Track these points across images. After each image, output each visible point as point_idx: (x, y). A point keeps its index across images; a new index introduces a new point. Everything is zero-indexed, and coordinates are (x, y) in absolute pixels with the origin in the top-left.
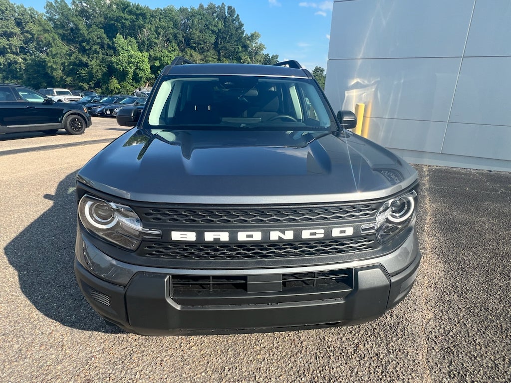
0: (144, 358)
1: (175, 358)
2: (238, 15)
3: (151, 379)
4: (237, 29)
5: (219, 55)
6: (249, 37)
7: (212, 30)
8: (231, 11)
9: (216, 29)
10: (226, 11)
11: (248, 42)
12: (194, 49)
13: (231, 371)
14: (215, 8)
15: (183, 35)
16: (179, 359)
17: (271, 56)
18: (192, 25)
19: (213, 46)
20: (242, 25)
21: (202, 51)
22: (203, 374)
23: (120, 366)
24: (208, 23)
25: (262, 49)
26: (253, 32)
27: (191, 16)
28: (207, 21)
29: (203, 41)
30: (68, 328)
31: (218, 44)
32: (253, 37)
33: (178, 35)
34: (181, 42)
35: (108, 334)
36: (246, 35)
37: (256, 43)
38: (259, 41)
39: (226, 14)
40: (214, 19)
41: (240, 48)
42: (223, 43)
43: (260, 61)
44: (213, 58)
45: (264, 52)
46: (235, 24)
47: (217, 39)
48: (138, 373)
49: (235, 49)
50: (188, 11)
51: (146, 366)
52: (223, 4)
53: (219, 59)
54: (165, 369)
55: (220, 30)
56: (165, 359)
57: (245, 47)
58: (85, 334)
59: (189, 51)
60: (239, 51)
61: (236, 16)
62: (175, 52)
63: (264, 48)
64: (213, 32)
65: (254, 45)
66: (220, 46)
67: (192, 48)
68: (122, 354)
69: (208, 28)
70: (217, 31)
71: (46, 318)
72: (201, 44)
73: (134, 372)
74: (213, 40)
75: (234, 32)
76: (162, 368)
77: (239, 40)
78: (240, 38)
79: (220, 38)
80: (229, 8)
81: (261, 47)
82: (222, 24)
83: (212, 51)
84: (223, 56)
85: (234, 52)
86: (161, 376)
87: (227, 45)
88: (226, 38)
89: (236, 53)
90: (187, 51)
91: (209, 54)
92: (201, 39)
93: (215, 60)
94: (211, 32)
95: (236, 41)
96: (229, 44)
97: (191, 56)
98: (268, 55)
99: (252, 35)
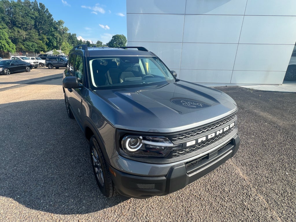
0: (143, 209)
1: (156, 202)
2: (47, 9)
3: (155, 216)
4: (48, 18)
5: (39, 32)
6: (57, 23)
7: (30, 17)
8: (42, 6)
9: (33, 16)
10: (39, 6)
11: (57, 25)
12: (20, 28)
13: (182, 196)
14: (30, 3)
15: (9, 18)
16: (158, 202)
17: (72, 34)
18: (15, 12)
19: (34, 27)
20: (51, 15)
21: (26, 29)
22: (173, 203)
23: (135, 218)
24: (27, 12)
25: (67, 30)
26: (59, 20)
27: (13, 6)
28: (26, 10)
29: (26, 23)
30: (86, 215)
31: (36, 25)
32: (60, 23)
33: (5, 18)
34: (8, 22)
35: (113, 207)
36: (55, 21)
37: (62, 26)
38: (64, 26)
39: (39, 8)
40: (31, 10)
41: (53, 29)
42: (41, 25)
43: (66, 37)
44: (35, 34)
45: (68, 32)
46: (46, 14)
47: (35, 22)
48: (147, 217)
49: (49, 29)
50: (9, 3)
51: (147, 212)
52: (35, 1)
53: (39, 35)
54: (156, 209)
55: (36, 17)
56: (152, 205)
57: (56, 29)
58: (100, 213)
59: (16, 29)
60: (52, 31)
61: (46, 9)
62: (6, 29)
63: (68, 30)
64: (32, 18)
65: (61, 28)
66: (38, 27)
67: (18, 27)
68: (130, 213)
69: (28, 15)
70: (35, 18)
71: (66, 216)
72: (24, 25)
73: (144, 218)
74: (33, 22)
75: (47, 19)
76: (155, 209)
77: (51, 24)
78: (52, 23)
79: (38, 22)
80: (40, 4)
81: (66, 29)
82: (37, 13)
83: (34, 30)
84: (42, 33)
85: (49, 31)
86: (158, 213)
87: (44, 27)
88: (41, 22)
89: (50, 32)
90: (15, 29)
91: (32, 31)
92: (24, 21)
93: (37, 35)
94: (30, 18)
95: (49, 24)
96: (45, 26)
97: (19, 32)
98: (70, 33)
99: (59, 22)
